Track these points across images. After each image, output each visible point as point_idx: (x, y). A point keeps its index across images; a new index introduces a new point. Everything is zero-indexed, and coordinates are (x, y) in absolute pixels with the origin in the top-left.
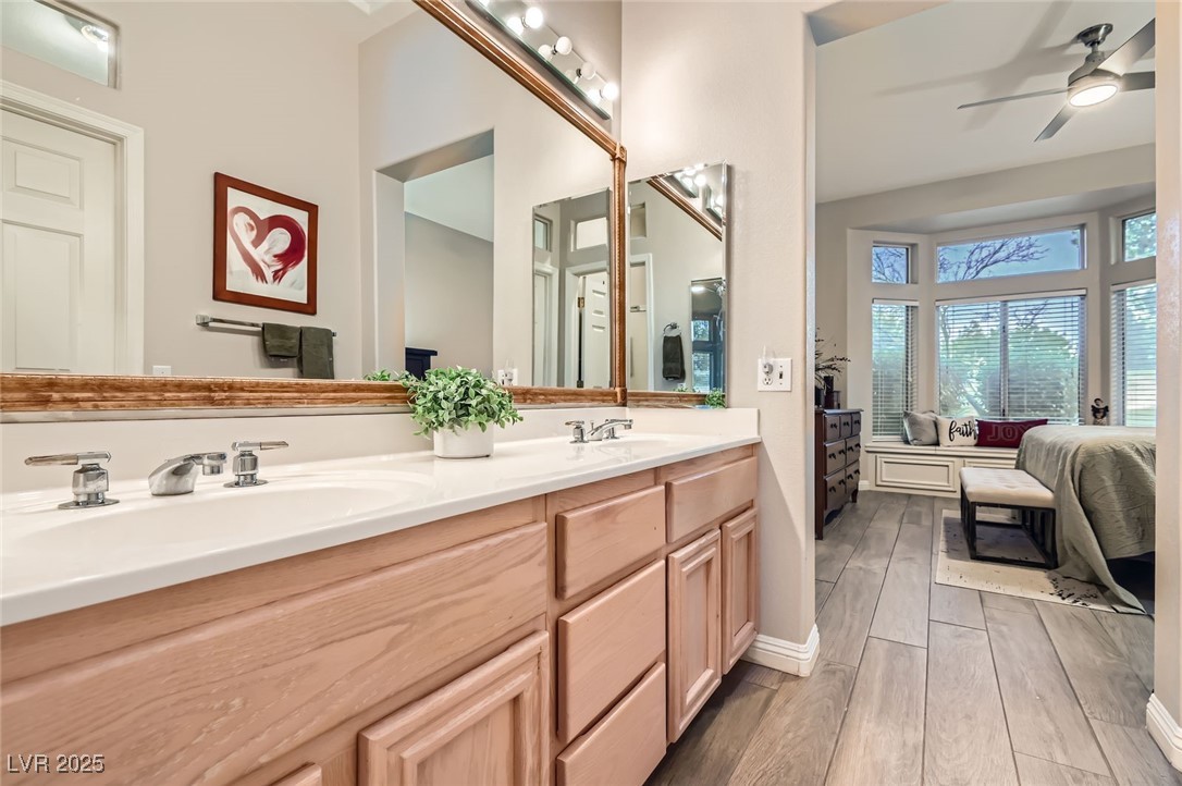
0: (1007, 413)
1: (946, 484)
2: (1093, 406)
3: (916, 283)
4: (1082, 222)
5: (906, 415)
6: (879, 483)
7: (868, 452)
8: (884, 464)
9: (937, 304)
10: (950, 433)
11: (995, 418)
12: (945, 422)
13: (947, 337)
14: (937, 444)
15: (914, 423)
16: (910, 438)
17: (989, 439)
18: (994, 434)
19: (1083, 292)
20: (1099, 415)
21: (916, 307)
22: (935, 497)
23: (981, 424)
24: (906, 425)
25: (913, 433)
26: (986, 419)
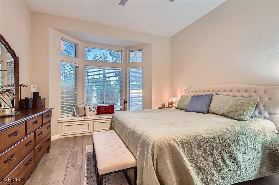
0: (104, 103)
1: (88, 130)
2: (124, 101)
3: (78, 58)
4: (121, 50)
5: (74, 106)
6: (63, 134)
7: (59, 122)
8: (65, 127)
9: (85, 66)
10: (89, 111)
11: (102, 105)
12: (87, 108)
13: (88, 78)
14: (85, 115)
15: (77, 109)
16: (76, 114)
17: (100, 112)
18: (101, 110)
19: (122, 69)
20: (125, 103)
21: (78, 67)
22: (84, 136)
23: (98, 107)
24: (75, 110)
25: (77, 112)
26: (99, 105)
